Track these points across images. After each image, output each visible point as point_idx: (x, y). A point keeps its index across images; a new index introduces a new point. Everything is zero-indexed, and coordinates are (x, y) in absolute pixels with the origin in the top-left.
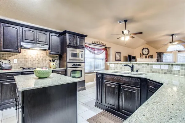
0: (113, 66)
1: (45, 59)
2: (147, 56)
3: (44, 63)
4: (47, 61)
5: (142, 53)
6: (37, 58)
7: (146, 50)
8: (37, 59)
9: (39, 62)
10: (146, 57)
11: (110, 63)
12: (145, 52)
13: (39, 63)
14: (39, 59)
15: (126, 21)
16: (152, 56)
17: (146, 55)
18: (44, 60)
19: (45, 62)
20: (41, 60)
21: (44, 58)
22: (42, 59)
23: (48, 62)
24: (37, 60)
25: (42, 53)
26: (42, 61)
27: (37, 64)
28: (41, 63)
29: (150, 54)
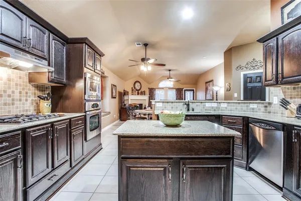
0: (161, 106)
1: (27, 93)
2: (140, 92)
3: (23, 104)
4: (30, 97)
5: (133, 88)
6: (9, 88)
7: (139, 84)
8: (9, 92)
9: (13, 100)
10: (138, 94)
11: (155, 102)
12: (138, 86)
13: (13, 104)
14: (13, 92)
15: (146, 45)
16: (144, 92)
17: (138, 90)
18: (24, 96)
19: (26, 100)
20: (17, 96)
21: (23, 89)
22: (20, 93)
23: (32, 100)
24: (9, 96)
25: (20, 78)
26: (20, 96)
27: (9, 105)
28: (17, 103)
29: (142, 90)
